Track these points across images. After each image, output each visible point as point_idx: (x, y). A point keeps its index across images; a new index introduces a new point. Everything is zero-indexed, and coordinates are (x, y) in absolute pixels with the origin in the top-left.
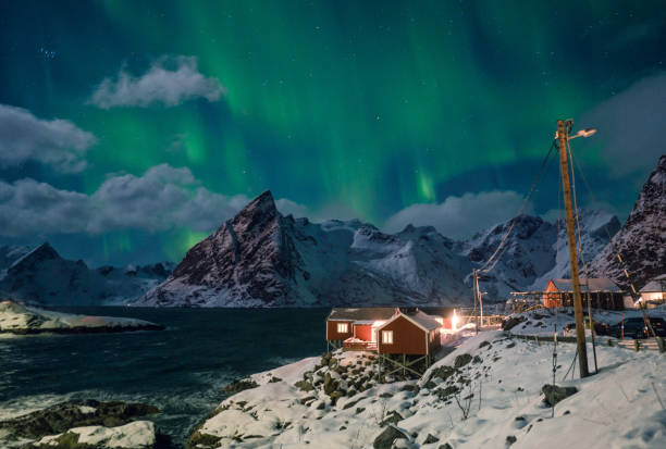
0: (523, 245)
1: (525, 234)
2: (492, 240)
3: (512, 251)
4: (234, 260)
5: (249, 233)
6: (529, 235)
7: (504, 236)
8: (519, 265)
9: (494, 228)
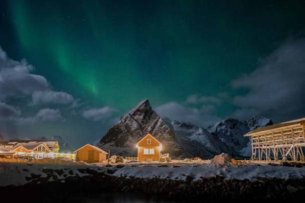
0: (232, 131)
1: (232, 127)
2: (219, 129)
3: (229, 133)
4: (142, 134)
5: (145, 120)
6: (234, 127)
7: (223, 127)
8: (233, 140)
9: (218, 123)
